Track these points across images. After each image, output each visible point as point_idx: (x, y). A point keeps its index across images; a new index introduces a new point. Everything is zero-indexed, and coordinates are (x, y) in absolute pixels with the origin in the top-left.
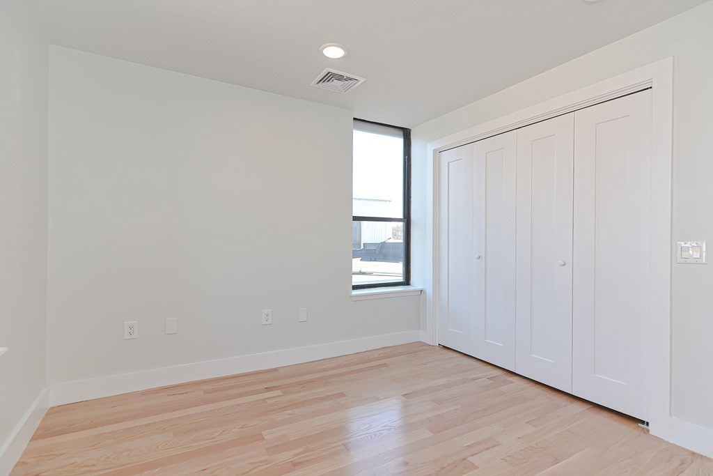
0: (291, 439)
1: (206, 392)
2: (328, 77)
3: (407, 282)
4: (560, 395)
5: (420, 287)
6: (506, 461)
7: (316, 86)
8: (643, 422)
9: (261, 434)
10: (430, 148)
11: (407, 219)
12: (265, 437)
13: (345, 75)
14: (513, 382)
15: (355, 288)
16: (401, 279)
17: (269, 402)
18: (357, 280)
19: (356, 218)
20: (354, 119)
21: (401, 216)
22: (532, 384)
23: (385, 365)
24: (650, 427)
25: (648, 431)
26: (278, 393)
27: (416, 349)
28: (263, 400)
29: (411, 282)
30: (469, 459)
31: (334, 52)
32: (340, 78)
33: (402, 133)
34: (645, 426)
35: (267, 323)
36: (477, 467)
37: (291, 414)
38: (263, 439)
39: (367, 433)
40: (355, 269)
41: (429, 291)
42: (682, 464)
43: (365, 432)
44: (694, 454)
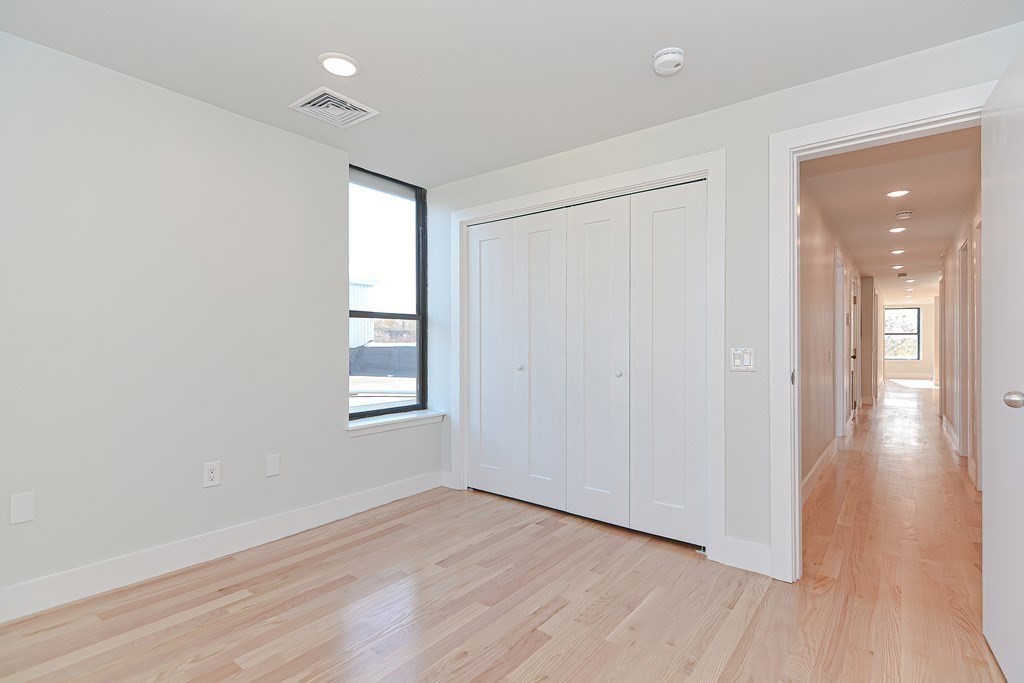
0: (287, 661)
1: (104, 617)
2: (322, 100)
3: (422, 404)
4: (616, 532)
5: (442, 411)
6: (580, 621)
7: (300, 109)
8: (699, 548)
9: (234, 663)
10: (456, 219)
11: (422, 315)
12: (242, 666)
13: (350, 101)
14: (565, 524)
15: (353, 417)
16: (414, 401)
17: (232, 611)
18: (356, 405)
19: (354, 314)
20: (351, 166)
21: (413, 311)
22: (586, 523)
23: (402, 526)
24: (707, 552)
25: (705, 556)
26: (245, 593)
27: (439, 498)
28: (221, 609)
29: (429, 404)
30: (539, 628)
31: (340, 67)
32: (340, 104)
33: (413, 194)
34: (701, 552)
35: (212, 484)
36: (550, 638)
37: (277, 622)
38: (239, 670)
39: (403, 625)
40: (352, 389)
41: (455, 416)
42: (740, 585)
43: (398, 625)
44: (747, 572)
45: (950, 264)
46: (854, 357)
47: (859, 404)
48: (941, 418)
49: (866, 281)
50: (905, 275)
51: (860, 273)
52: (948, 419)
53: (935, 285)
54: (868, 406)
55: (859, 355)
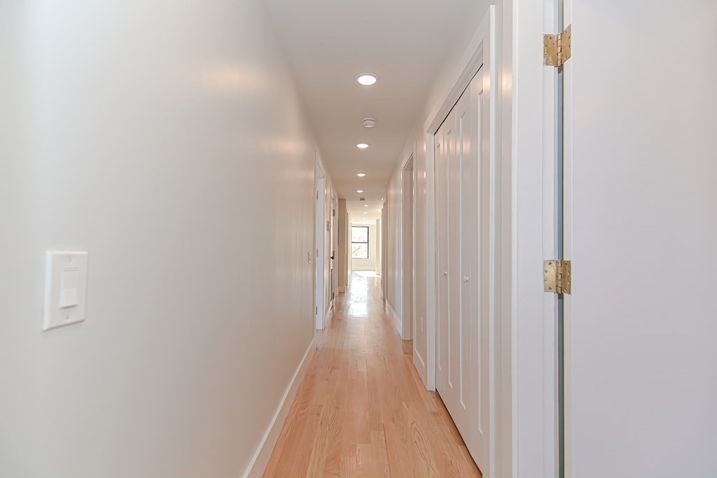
45: (392, 192)
46: (333, 258)
47: (336, 293)
48: (384, 300)
49: (342, 202)
50: (364, 199)
51: (338, 195)
52: (390, 302)
53: (379, 210)
54: (342, 293)
55: (336, 257)
